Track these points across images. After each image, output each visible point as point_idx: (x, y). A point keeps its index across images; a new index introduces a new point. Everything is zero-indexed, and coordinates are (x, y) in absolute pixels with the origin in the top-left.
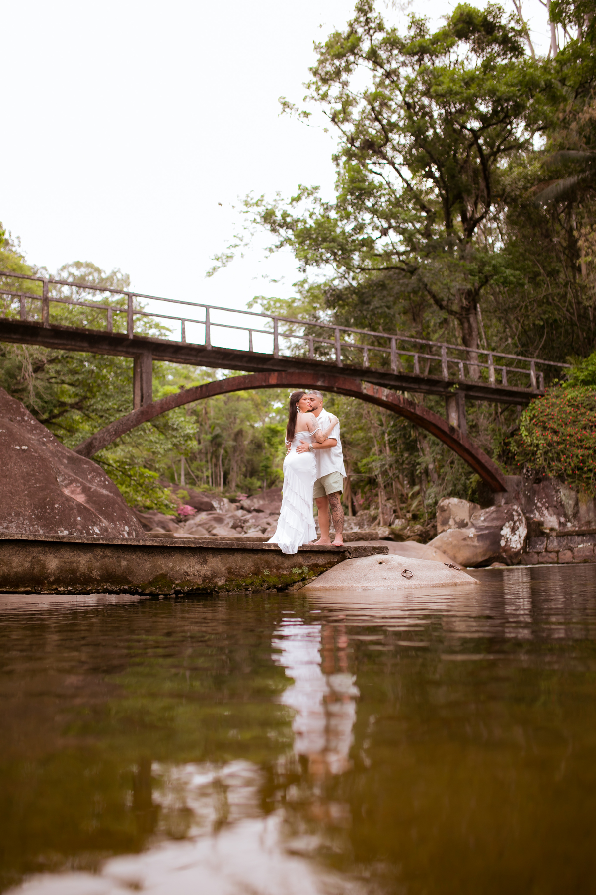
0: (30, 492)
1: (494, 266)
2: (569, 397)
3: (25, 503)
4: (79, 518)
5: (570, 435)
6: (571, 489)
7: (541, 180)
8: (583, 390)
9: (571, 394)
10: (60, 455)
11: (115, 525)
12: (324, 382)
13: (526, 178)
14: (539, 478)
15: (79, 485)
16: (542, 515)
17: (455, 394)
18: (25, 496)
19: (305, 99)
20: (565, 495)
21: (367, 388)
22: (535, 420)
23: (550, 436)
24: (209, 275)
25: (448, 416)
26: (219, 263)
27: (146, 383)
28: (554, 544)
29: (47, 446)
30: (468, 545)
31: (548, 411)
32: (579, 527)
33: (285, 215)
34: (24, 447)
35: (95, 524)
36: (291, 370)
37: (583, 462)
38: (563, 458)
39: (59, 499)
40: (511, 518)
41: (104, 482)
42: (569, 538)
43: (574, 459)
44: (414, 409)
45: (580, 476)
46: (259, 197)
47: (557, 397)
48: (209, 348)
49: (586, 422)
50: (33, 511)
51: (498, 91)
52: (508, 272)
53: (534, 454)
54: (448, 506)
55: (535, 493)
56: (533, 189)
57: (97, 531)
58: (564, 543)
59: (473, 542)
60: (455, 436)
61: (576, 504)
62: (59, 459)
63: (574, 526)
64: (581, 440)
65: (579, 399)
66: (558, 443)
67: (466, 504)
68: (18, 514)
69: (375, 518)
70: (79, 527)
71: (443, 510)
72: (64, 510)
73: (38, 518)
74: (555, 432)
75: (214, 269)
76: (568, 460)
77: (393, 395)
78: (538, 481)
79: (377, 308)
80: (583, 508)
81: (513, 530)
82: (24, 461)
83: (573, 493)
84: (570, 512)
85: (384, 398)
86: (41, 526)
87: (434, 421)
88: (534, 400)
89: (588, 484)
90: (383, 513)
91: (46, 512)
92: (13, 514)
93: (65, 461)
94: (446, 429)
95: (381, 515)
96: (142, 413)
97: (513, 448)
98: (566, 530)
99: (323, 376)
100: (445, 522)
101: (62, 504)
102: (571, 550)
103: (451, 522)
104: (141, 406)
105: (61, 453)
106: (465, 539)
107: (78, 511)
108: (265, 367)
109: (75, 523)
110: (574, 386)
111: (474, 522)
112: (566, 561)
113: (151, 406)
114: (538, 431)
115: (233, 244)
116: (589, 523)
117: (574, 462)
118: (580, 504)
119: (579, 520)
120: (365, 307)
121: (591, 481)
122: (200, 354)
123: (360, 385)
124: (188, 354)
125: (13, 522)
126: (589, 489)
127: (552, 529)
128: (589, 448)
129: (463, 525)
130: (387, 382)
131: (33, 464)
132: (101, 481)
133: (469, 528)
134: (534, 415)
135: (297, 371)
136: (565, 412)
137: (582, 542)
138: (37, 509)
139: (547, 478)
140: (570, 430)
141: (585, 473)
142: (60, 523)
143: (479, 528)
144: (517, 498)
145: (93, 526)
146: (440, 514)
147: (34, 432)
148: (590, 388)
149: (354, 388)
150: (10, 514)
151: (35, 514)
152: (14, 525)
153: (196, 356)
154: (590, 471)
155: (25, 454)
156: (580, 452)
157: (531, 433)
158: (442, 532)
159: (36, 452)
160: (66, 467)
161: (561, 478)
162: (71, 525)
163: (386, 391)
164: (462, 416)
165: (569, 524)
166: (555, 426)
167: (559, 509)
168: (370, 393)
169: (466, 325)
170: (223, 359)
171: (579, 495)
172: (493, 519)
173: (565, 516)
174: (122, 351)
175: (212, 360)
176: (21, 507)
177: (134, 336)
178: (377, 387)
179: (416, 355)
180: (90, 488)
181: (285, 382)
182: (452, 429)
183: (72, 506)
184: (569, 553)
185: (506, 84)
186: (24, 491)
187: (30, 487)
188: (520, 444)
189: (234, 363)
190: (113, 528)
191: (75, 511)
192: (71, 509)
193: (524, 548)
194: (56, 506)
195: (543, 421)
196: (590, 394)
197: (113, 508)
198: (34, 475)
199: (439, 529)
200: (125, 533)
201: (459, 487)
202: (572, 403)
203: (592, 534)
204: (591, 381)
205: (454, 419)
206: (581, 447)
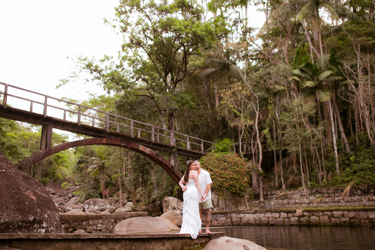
0: (10, 195)
1: (187, 100)
2: (216, 156)
3: (9, 201)
4: (38, 210)
6: (216, 194)
7: (200, 68)
8: (221, 154)
9: (217, 155)
10: (18, 174)
11: (53, 213)
12: (124, 144)
13: (194, 66)
15: (31, 191)
17: (174, 152)
18: (8, 197)
19: (114, 20)
21: (141, 148)
22: (203, 165)
24: (57, 87)
25: (170, 161)
26: (62, 83)
27: (49, 139)
29: (11, 169)
30: (177, 218)
31: (209, 162)
32: (219, 211)
33: (96, 67)
34: (3, 170)
35: (45, 212)
36: (112, 138)
37: (222, 183)
39: (27, 199)
41: (43, 189)
42: (216, 215)
43: (218, 182)
44: (159, 158)
45: (220, 189)
46: (85, 57)
47: (211, 156)
48: (80, 125)
49: (223, 167)
50: (14, 206)
51: (198, 32)
52: (192, 103)
54: (169, 200)
56: (198, 71)
57: (46, 216)
58: (214, 217)
59: (179, 216)
60: (173, 170)
61: (218, 201)
62: (18, 176)
63: (217, 210)
64: (220, 174)
65: (220, 157)
67: (176, 200)
68: (7, 208)
69: (117, 201)
70: (39, 214)
71: (166, 202)
72: (30, 206)
73: (18, 210)
75: (60, 85)
76: (216, 182)
77: (151, 151)
79: (140, 112)
80: (221, 203)
82: (4, 178)
83: (217, 196)
84: (215, 204)
85: (148, 152)
86: (20, 214)
87: (166, 163)
88: (202, 157)
89: (223, 193)
90: (122, 199)
91: (21, 206)
92: (4, 208)
93: (21, 178)
94: (170, 167)
95: (121, 200)
96: (46, 153)
98: (214, 212)
99: (124, 141)
100: (167, 207)
101: (29, 202)
102: (217, 220)
103: (170, 207)
104: (46, 149)
105: (18, 173)
106: (176, 215)
107: (38, 206)
108: (101, 135)
109: (37, 212)
110: (217, 152)
111: (179, 207)
112: (215, 225)
113: (50, 150)
115: (72, 75)
116: (223, 209)
118: (220, 201)
119: (219, 208)
120: (134, 111)
121: (224, 191)
122: (74, 127)
123: (138, 146)
124: (69, 127)
125: (4, 212)
126: (223, 195)
128: (224, 178)
129: (174, 209)
130: (149, 145)
131: (9, 179)
132: (41, 189)
133: (177, 210)
134: (203, 163)
135: (114, 138)
136: (215, 162)
137: (222, 217)
138: (17, 205)
140: (217, 170)
141: (222, 188)
142: (29, 213)
145: (44, 214)
146: (165, 204)
147: (3, 161)
148: (224, 153)
149: (136, 147)
150: (3, 208)
151: (15, 208)
152: (5, 214)
153: (72, 128)
154: (224, 187)
155: (4, 174)
156: (221, 179)
158: (165, 212)
159: (10, 174)
160: (22, 181)
162: (35, 214)
163: (149, 149)
164: (176, 162)
165: (215, 209)
166: (211, 168)
168: (142, 150)
169: (170, 122)
170: (84, 130)
171: (220, 197)
174: (39, 123)
175: (79, 130)
176: (8, 204)
177: (47, 116)
178: (145, 147)
179: (158, 134)
180: (37, 193)
181: (109, 143)
182: (172, 167)
183: (35, 203)
184: (216, 222)
185: (200, 30)
186: (7, 195)
187: (10, 193)
189: (88, 132)
190: (52, 215)
191: (36, 206)
192: (34, 205)
194: (26, 203)
195: (207, 166)
196: (224, 156)
197: (50, 204)
198: (11, 186)
199: (164, 210)
200: (57, 217)
202: (217, 159)
203: (225, 214)
204: (224, 150)
205: (172, 163)
206: (221, 177)
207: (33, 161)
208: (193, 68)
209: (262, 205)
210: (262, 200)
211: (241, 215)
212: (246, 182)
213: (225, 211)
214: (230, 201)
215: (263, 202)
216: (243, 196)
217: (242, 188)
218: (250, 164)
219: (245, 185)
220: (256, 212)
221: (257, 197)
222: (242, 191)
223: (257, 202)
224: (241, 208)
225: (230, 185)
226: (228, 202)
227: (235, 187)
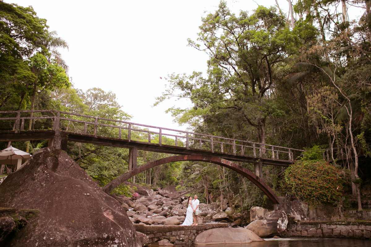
0: (91, 216)
1: (273, 108)
2: (305, 164)
3: (89, 221)
4: (112, 228)
5: (306, 181)
6: (306, 204)
7: (290, 73)
8: (310, 161)
9: (305, 163)
10: (102, 196)
11: (126, 230)
12: (206, 159)
13: (284, 71)
14: (292, 198)
15: (110, 211)
16: (294, 214)
17: (258, 163)
18: (89, 218)
19: (197, 40)
20: (303, 206)
21: (223, 161)
22: (291, 174)
23: (297, 181)
24: (155, 105)
25: (255, 172)
26: (159, 101)
27: (135, 160)
28: (299, 228)
29: (96, 192)
30: (264, 228)
31: (296, 170)
32: (310, 220)
33: (187, 83)
34: (88, 194)
35: (118, 230)
36: (193, 154)
37: (311, 192)
38: (303, 191)
39: (103, 219)
40: (281, 216)
41: (120, 209)
42: (306, 225)
43: (307, 191)
44: (242, 169)
45: (310, 198)
46: (177, 75)
47: (300, 164)
48: (161, 145)
49: (312, 176)
50: (93, 225)
51: (276, 42)
52: (279, 111)
53: (291, 188)
54: (255, 210)
55: (291, 205)
56: (287, 76)
57: (119, 234)
58: (304, 228)
59: (266, 226)
60: (258, 181)
61: (308, 210)
62: (101, 198)
63: (307, 220)
64: (310, 183)
65: (309, 166)
66: (301, 184)
67: (263, 209)
68: (87, 227)
69: (219, 206)
70: (112, 232)
71: (253, 211)
72: (106, 225)
73: (95, 228)
74: (299, 179)
75: (157, 103)
76: (305, 192)
77: (234, 164)
78: (292, 200)
79: (225, 125)
80: (311, 212)
81: (283, 221)
82: (88, 201)
83: (307, 206)
84: (306, 213)
85: (230, 165)
86: (96, 232)
87: (250, 175)
88: (290, 165)
89: (313, 202)
90: (222, 204)
91: (98, 226)
92: (85, 227)
93: (104, 199)
94: (255, 178)
95: (221, 205)
96: (132, 172)
97: (282, 185)
98: (304, 221)
99: (206, 156)
100: (254, 217)
101: (105, 222)
102: (307, 230)
103: (256, 217)
104: (132, 169)
105: (102, 195)
106: (262, 225)
107: (112, 225)
108: (182, 153)
109: (110, 231)
110: (306, 160)
111: (266, 217)
112: (305, 235)
113: (136, 170)
114: (292, 179)
115: (166, 94)
116: (314, 219)
117: (308, 192)
118: (310, 210)
119: (310, 217)
120: (220, 124)
121: (314, 201)
122: (157, 148)
123: (220, 160)
124: (152, 148)
125: (84, 230)
126: (313, 204)
127: (298, 221)
128: (313, 187)
129: (261, 218)
130: (231, 158)
131: (92, 202)
132: (119, 208)
133: (264, 220)
134: (290, 172)
135: (195, 154)
136: (303, 171)
137: (312, 227)
138: (95, 224)
139: (296, 199)
140: (305, 179)
141: (312, 197)
142: (104, 231)
143: (268, 220)
144: (283, 207)
145: (117, 231)
146: (252, 213)
147: (91, 185)
148: (313, 161)
149: (218, 161)
150: (83, 227)
151: (93, 227)
152: (85, 232)
153: (155, 148)
154: (314, 196)
155: (89, 197)
156: (310, 188)
157: (289, 179)
158: (252, 221)
159: (93, 196)
160: (104, 202)
161: (302, 199)
162: (108, 232)
163: (231, 162)
164: (261, 172)
165: (305, 219)
166: (299, 177)
167: (301, 212)
168: (225, 163)
169: (260, 130)
170: (166, 150)
171: (309, 207)
172: (274, 216)
173: (304, 215)
174: (125, 146)
175: (162, 150)
176: (87, 223)
177: (131, 140)
178: (227, 161)
179: (243, 146)
180: (115, 212)
181: (190, 159)
182: (257, 177)
183: (109, 223)
184: (306, 232)
185: (280, 39)
186: (89, 215)
187: (91, 213)
188: (284, 183)
189: (170, 151)
190: (125, 232)
191: (110, 225)
192: (109, 224)
193: (287, 229)
194: (102, 223)
195: (294, 175)
196: (313, 164)
197: (125, 222)
198: (92, 207)
199: (251, 219)
200: (129, 233)
201: (258, 199)
202: (306, 167)
203: (315, 224)
204: (314, 158)
205: (258, 173)
206: (310, 186)
207: (121, 181)
208: (282, 73)
209: (360, 215)
210: (360, 209)
211: (333, 227)
212: (338, 191)
213: (316, 221)
214: (321, 210)
215: (361, 212)
216: (336, 206)
217: (334, 197)
218: (343, 172)
219: (337, 194)
220: (348, 224)
221: (355, 205)
222: (334, 200)
223: (355, 211)
224: (335, 219)
225: (321, 194)
226: (319, 212)
227: (326, 196)
